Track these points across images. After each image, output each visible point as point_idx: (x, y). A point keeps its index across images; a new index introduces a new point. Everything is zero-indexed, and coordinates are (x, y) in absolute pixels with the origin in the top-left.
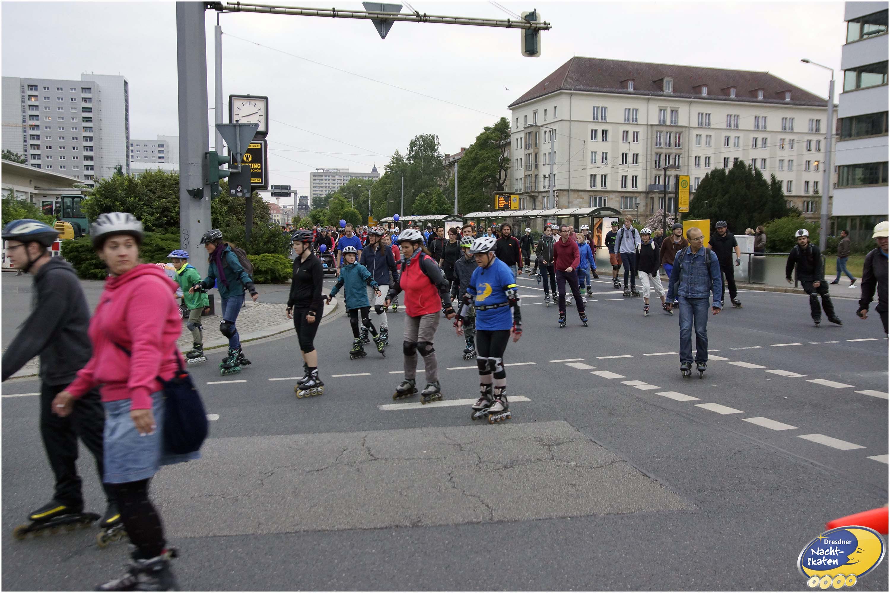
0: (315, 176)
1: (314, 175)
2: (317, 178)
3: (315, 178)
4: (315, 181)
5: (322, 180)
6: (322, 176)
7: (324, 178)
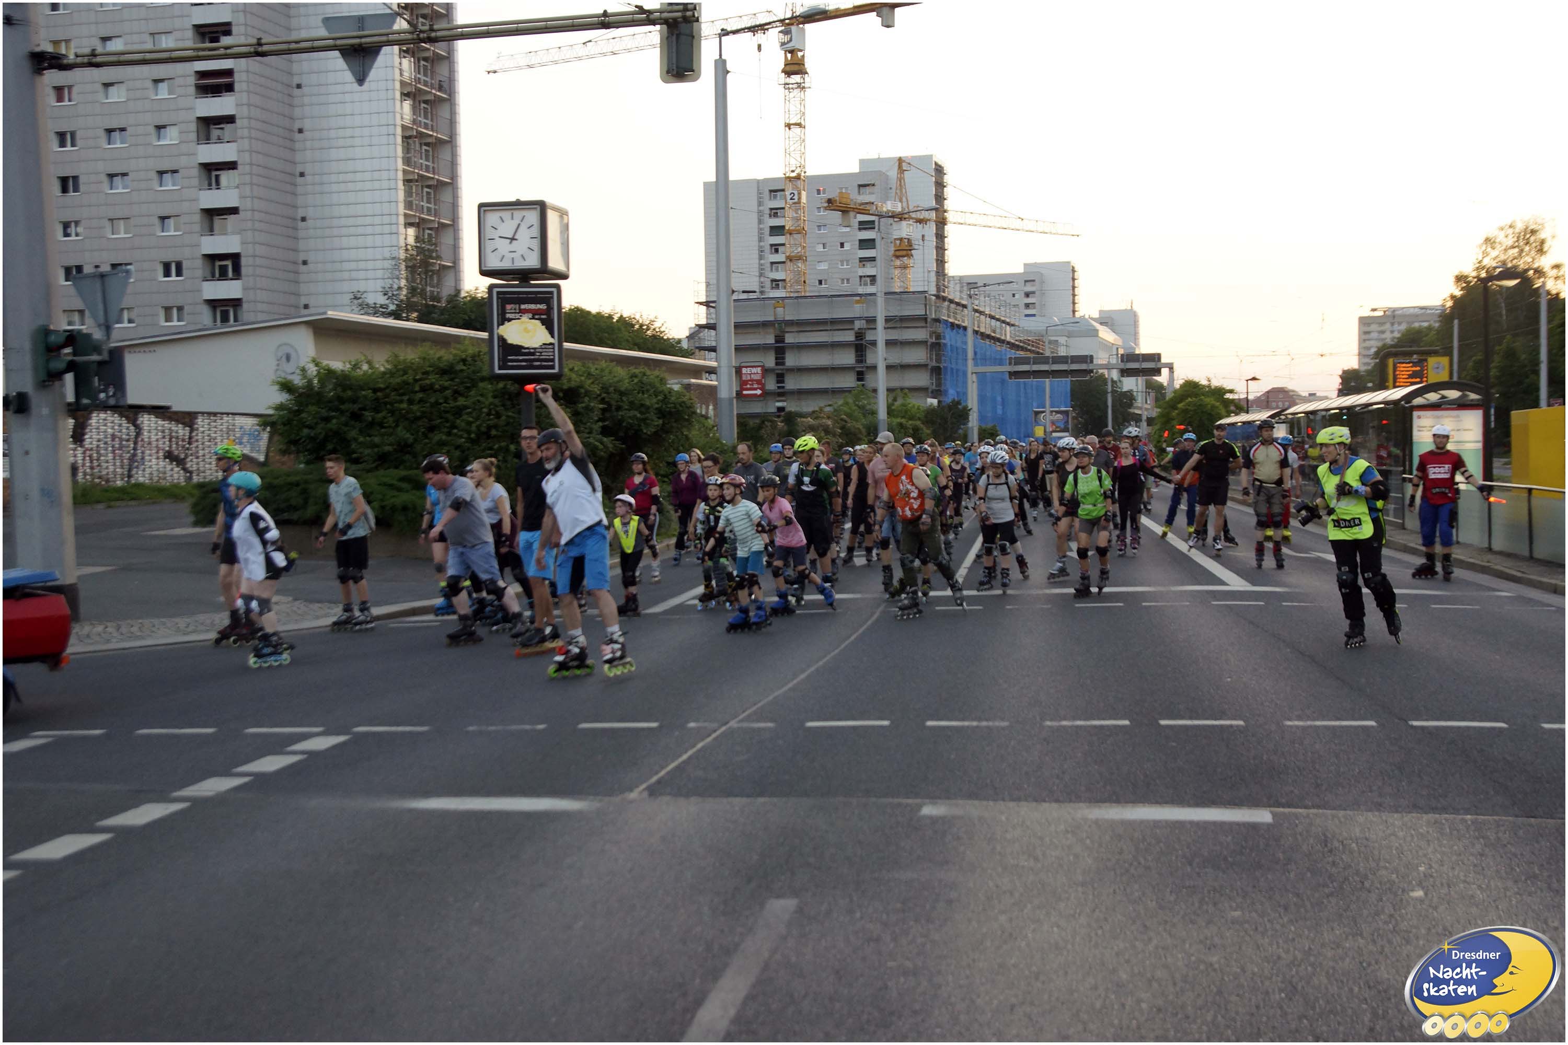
0: (1369, 324)
1: (1364, 322)
2: (1374, 327)
3: (1367, 329)
4: (1367, 337)
5: (1383, 332)
6: (1382, 324)
7: (1387, 326)
